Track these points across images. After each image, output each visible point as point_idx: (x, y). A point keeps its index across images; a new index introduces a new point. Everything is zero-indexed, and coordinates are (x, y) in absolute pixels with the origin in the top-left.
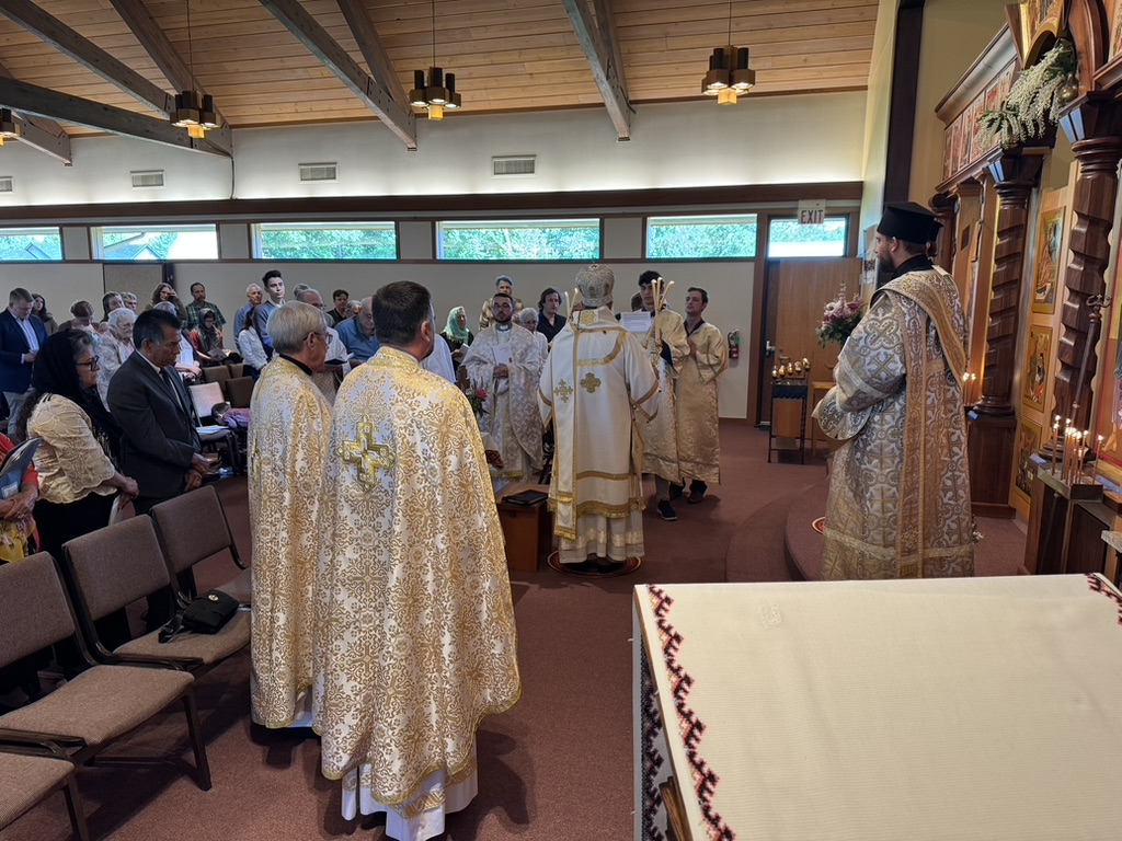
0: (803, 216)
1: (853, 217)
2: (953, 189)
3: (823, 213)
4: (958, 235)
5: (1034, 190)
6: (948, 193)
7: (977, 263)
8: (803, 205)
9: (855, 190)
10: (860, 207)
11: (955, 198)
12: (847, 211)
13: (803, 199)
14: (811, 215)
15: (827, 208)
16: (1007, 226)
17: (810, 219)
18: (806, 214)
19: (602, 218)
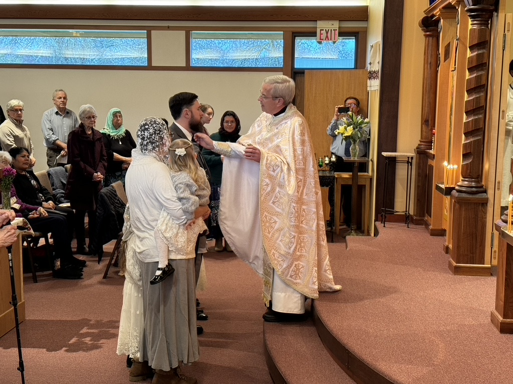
0: (321, 34)
1: (360, 37)
2: (437, 12)
3: (337, 32)
4: (442, 50)
5: (495, 14)
6: (433, 16)
7: (455, 72)
8: (321, 25)
9: (362, 13)
10: (366, 28)
11: (438, 21)
12: (357, 30)
13: (320, 20)
14: (327, 33)
15: (339, 28)
16: (475, 42)
17: (327, 37)
18: (324, 32)
19: (149, 30)
